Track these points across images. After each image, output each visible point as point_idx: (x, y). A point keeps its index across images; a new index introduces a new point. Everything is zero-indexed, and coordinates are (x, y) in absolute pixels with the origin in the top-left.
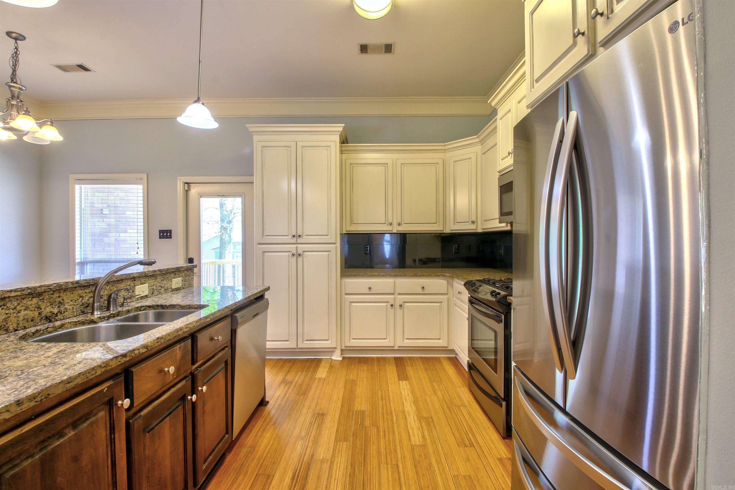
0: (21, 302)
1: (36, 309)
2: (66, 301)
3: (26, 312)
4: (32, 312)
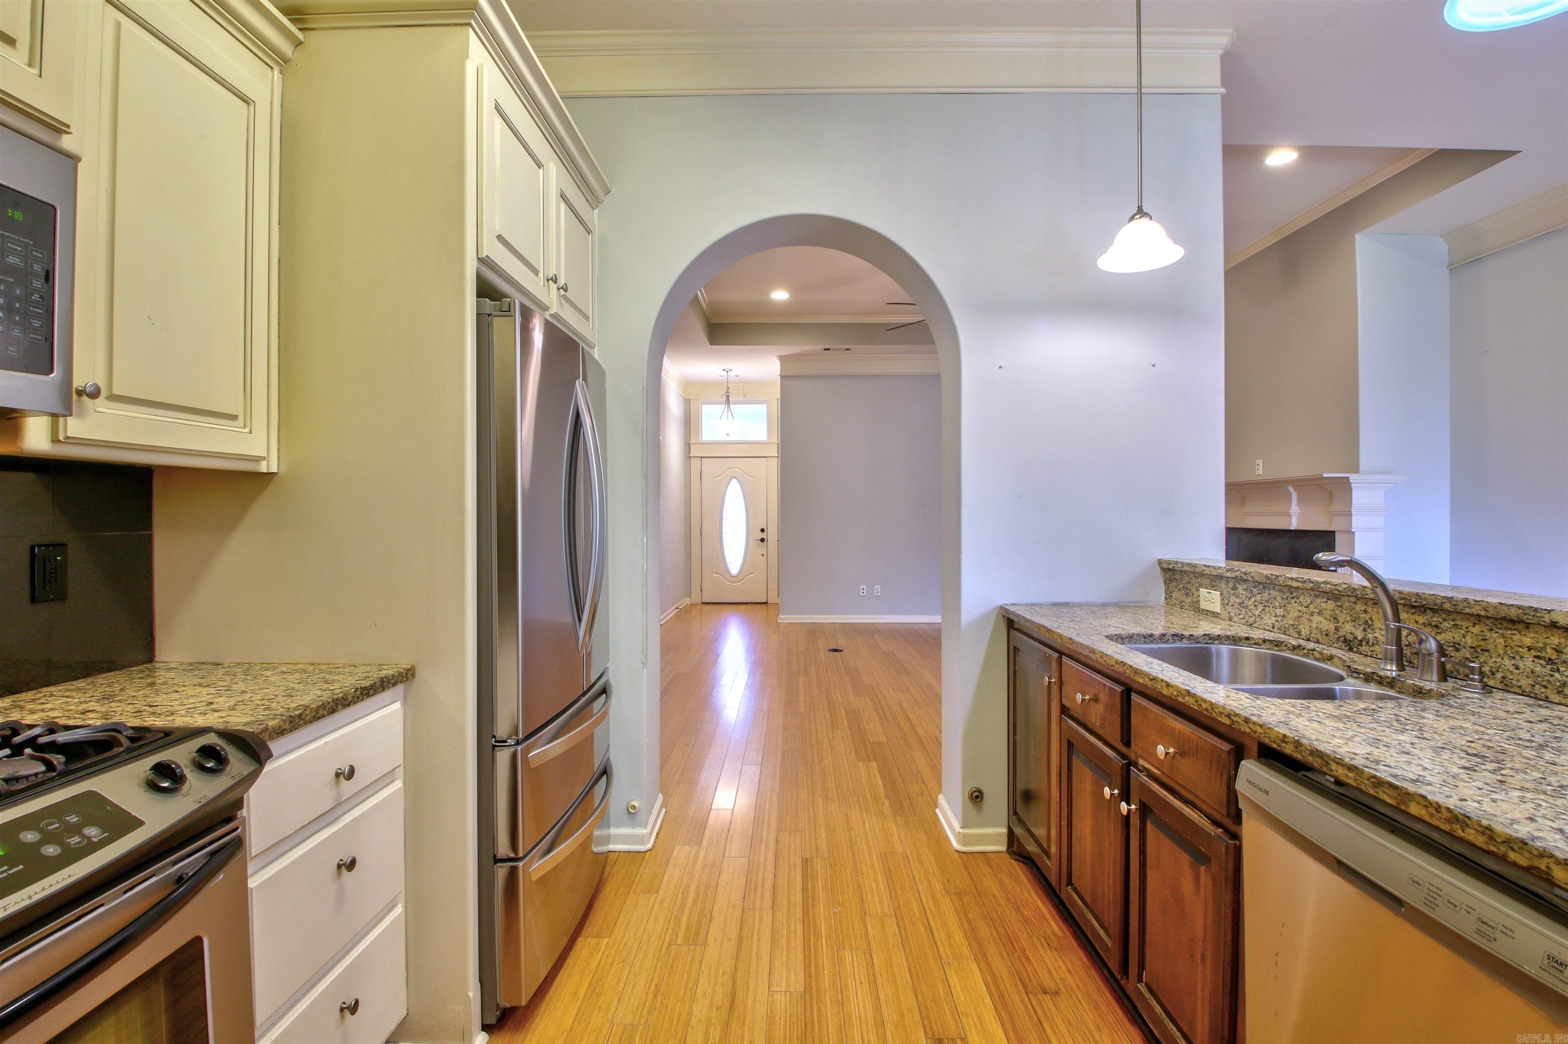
0: (1315, 600)
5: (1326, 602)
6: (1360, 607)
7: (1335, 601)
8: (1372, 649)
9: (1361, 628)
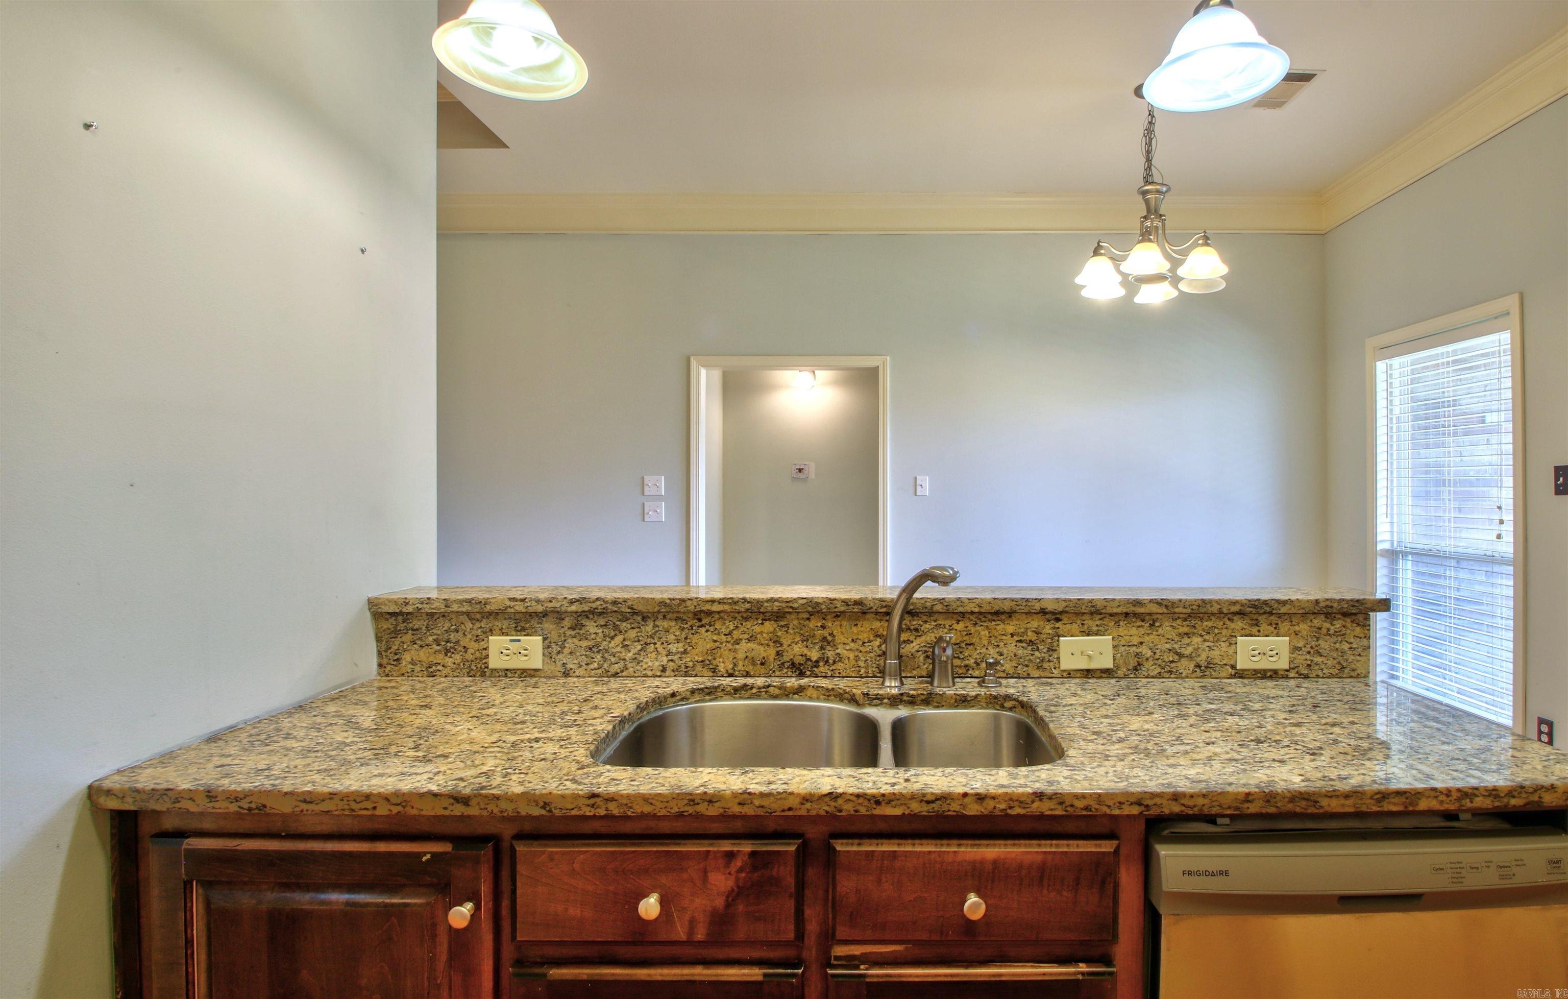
0: (742, 624)
1: (771, 644)
2: (840, 638)
3: (751, 645)
4: (762, 648)
5: (762, 624)
6: (815, 623)
7: (776, 621)
8: (833, 667)
9: (817, 647)
